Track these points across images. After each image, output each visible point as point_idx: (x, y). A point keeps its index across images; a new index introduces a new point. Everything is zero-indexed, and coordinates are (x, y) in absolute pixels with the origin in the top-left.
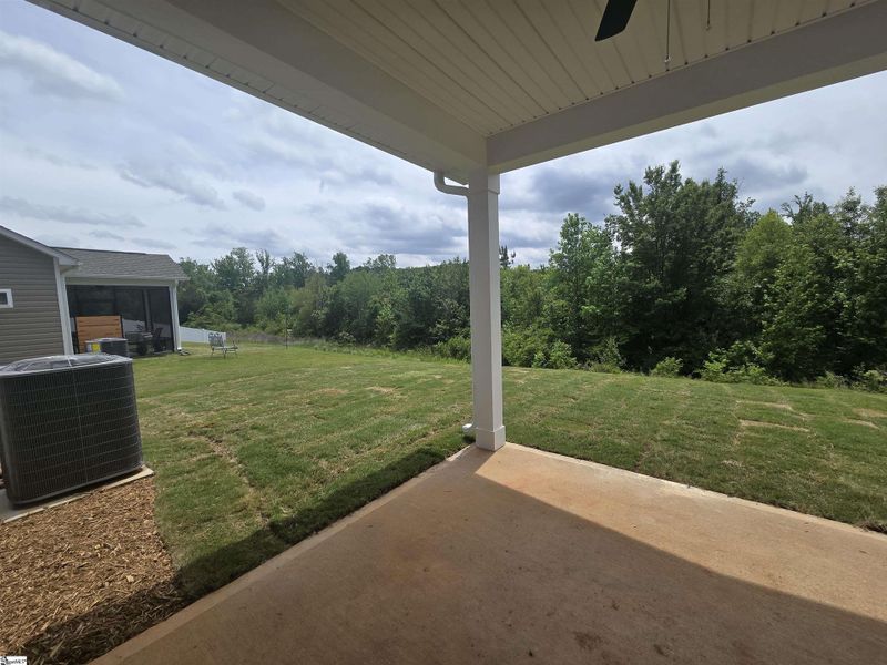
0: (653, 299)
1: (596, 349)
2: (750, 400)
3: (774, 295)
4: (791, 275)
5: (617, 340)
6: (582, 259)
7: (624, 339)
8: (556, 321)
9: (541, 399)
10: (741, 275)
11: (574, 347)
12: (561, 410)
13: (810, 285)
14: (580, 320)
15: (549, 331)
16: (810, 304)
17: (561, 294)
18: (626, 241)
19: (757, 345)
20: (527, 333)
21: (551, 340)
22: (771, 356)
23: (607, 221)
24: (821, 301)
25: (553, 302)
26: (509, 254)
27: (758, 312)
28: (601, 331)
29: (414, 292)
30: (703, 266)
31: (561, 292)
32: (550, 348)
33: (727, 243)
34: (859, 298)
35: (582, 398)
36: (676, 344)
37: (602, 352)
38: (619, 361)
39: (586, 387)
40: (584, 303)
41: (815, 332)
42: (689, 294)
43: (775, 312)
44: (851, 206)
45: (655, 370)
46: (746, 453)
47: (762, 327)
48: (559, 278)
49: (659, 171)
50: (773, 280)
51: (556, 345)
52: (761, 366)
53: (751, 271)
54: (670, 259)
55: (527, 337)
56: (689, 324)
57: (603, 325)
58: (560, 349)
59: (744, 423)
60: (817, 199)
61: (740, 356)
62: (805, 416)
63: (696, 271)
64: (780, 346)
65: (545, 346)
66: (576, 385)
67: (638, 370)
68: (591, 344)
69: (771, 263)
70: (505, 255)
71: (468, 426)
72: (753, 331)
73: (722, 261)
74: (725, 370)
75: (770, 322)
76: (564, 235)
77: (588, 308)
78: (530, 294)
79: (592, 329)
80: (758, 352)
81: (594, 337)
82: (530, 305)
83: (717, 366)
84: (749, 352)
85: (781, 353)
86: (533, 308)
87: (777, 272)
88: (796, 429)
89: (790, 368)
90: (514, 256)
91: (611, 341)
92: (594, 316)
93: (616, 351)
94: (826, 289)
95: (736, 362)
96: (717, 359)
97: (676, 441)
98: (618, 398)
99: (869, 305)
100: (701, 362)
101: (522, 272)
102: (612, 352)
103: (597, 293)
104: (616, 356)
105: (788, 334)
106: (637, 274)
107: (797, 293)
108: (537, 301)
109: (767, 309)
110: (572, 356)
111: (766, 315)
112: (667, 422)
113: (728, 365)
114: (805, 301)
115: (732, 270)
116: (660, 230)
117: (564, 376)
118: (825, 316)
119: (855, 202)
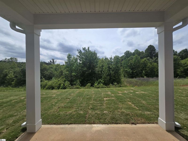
0: (85, 72)
1: (75, 83)
2: (104, 92)
3: (103, 71)
4: (105, 68)
5: (79, 80)
6: (72, 63)
7: (81, 80)
8: (66, 76)
9: (59, 101)
10: (99, 68)
11: (70, 83)
12: (65, 104)
13: (107, 70)
14: (72, 76)
15: (64, 79)
16: (108, 73)
17: (67, 71)
18: (80, 60)
19: (102, 80)
20: (59, 80)
21: (65, 81)
23: (77, 56)
24: (109, 73)
25: (65, 72)
26: (55, 61)
27: (101, 74)
28: (76, 78)
29: (23, 69)
30: (93, 66)
31: (67, 70)
32: (65, 83)
33: (97, 62)
34: (113, 72)
35: (71, 98)
36: (89, 80)
37: (76, 83)
38: (80, 85)
39: (72, 94)
40: (72, 73)
41: (108, 77)
42: (91, 71)
43: (104, 74)
44: (111, 58)
45: (86, 86)
46: (107, 108)
47: (102, 77)
48: (67, 67)
49: (85, 48)
50: (103, 69)
51: (66, 82)
52: (102, 83)
53: (100, 67)
54: (88, 64)
55: (59, 81)
56: (91, 76)
57: (77, 77)
58: (67, 83)
59: (105, 99)
60: (107, 57)
61: (99, 82)
62: (113, 95)
63: (92, 67)
65: (63, 83)
66: (70, 94)
67: (83, 86)
68: (74, 81)
69: (103, 66)
70: (54, 61)
71: (25, 123)
72: (101, 78)
73: (96, 65)
74: (98, 85)
75: (103, 76)
76: (68, 58)
77: (74, 74)
78: (60, 70)
79: (74, 78)
81: (75, 80)
82: (60, 73)
84: (101, 81)
85: (105, 81)
86: (61, 74)
87: (104, 68)
88: (113, 98)
89: (106, 84)
90: (56, 61)
91: (78, 81)
92: (75, 75)
93: (79, 83)
94: (109, 71)
96: (96, 83)
97: (94, 108)
98: (80, 97)
99: (114, 73)
100: (94, 83)
101: (58, 65)
102: (78, 83)
103: (75, 71)
104: (79, 84)
105: (106, 78)
106: (82, 67)
107: (106, 71)
108: (62, 72)
109: (103, 74)
110: (70, 84)
111: (103, 75)
112: (91, 102)
113: (98, 84)
114: (107, 72)
115: (98, 67)
116: (86, 59)
117: (67, 92)
118: (110, 75)
119: (112, 58)
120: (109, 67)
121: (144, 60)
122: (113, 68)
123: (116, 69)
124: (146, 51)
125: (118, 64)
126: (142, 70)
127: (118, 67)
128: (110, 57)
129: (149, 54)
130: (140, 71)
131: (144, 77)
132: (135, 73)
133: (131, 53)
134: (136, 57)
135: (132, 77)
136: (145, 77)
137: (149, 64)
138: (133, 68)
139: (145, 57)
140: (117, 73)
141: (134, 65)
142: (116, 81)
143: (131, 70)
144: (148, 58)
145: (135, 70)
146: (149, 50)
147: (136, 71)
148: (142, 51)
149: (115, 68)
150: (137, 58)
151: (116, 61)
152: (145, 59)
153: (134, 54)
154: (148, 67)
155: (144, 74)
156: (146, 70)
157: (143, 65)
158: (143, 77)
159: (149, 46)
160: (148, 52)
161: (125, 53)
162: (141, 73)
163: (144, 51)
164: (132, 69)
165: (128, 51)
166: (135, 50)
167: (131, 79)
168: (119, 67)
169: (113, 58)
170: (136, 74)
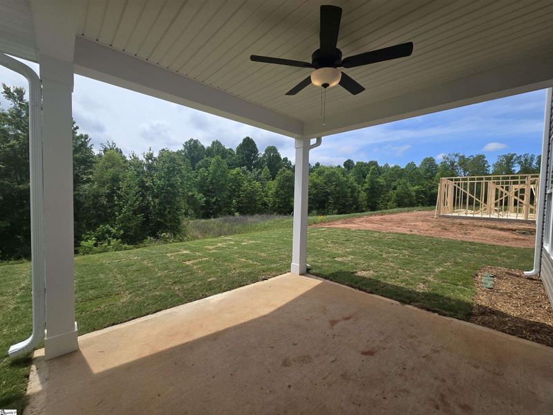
3: (120, 197)
4: (128, 186)
13: (137, 193)
16: (138, 203)
19: (112, 227)
22: (122, 232)
24: (142, 202)
27: (111, 207)
34: (157, 200)
41: (140, 216)
43: (122, 207)
44: (150, 157)
47: (115, 215)
50: (119, 188)
52: (117, 239)
53: (103, 184)
59: (188, 263)
61: (103, 234)
62: (199, 254)
64: (126, 226)
69: (115, 179)
74: (96, 245)
75: (119, 212)
80: (114, 231)
83: (91, 243)
84: (109, 232)
85: (127, 230)
88: (204, 259)
89: (132, 238)
94: (143, 195)
95: (100, 239)
96: (88, 239)
107: (131, 198)
109: (117, 205)
111: (117, 208)
113: (97, 241)
114: (135, 201)
118: (144, 209)
119: (152, 155)
120: (142, 185)
121: (235, 172)
122: (155, 187)
123: (168, 192)
124: (238, 149)
125: (174, 176)
126: (230, 197)
127: (172, 185)
128: (147, 152)
129: (245, 158)
130: (228, 200)
131: (234, 215)
132: (214, 203)
133: (203, 146)
134: (218, 160)
135: (207, 216)
136: (237, 214)
137: (246, 184)
138: (209, 191)
139: (237, 166)
140: (169, 203)
141: (212, 183)
142: (166, 227)
143: (206, 195)
144: (245, 167)
145: (214, 196)
146: (245, 150)
147: (216, 199)
148: (230, 149)
149: (163, 189)
150: (219, 164)
151: (168, 168)
152: (238, 169)
153: (209, 152)
154: (244, 191)
155: (235, 208)
156: (239, 196)
157: (232, 186)
158: (231, 213)
159: (244, 140)
160: (242, 153)
161: (186, 143)
162: (228, 205)
163: (235, 149)
164: (207, 193)
165: (196, 142)
166: (214, 143)
167: (203, 221)
168: (175, 187)
169: (156, 155)
170: (215, 207)
